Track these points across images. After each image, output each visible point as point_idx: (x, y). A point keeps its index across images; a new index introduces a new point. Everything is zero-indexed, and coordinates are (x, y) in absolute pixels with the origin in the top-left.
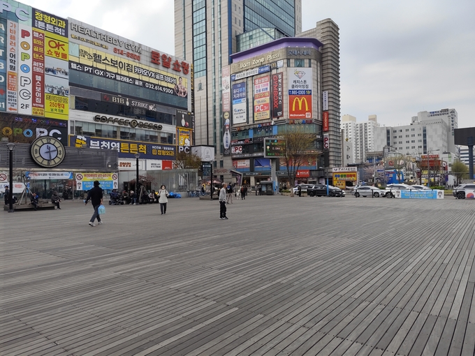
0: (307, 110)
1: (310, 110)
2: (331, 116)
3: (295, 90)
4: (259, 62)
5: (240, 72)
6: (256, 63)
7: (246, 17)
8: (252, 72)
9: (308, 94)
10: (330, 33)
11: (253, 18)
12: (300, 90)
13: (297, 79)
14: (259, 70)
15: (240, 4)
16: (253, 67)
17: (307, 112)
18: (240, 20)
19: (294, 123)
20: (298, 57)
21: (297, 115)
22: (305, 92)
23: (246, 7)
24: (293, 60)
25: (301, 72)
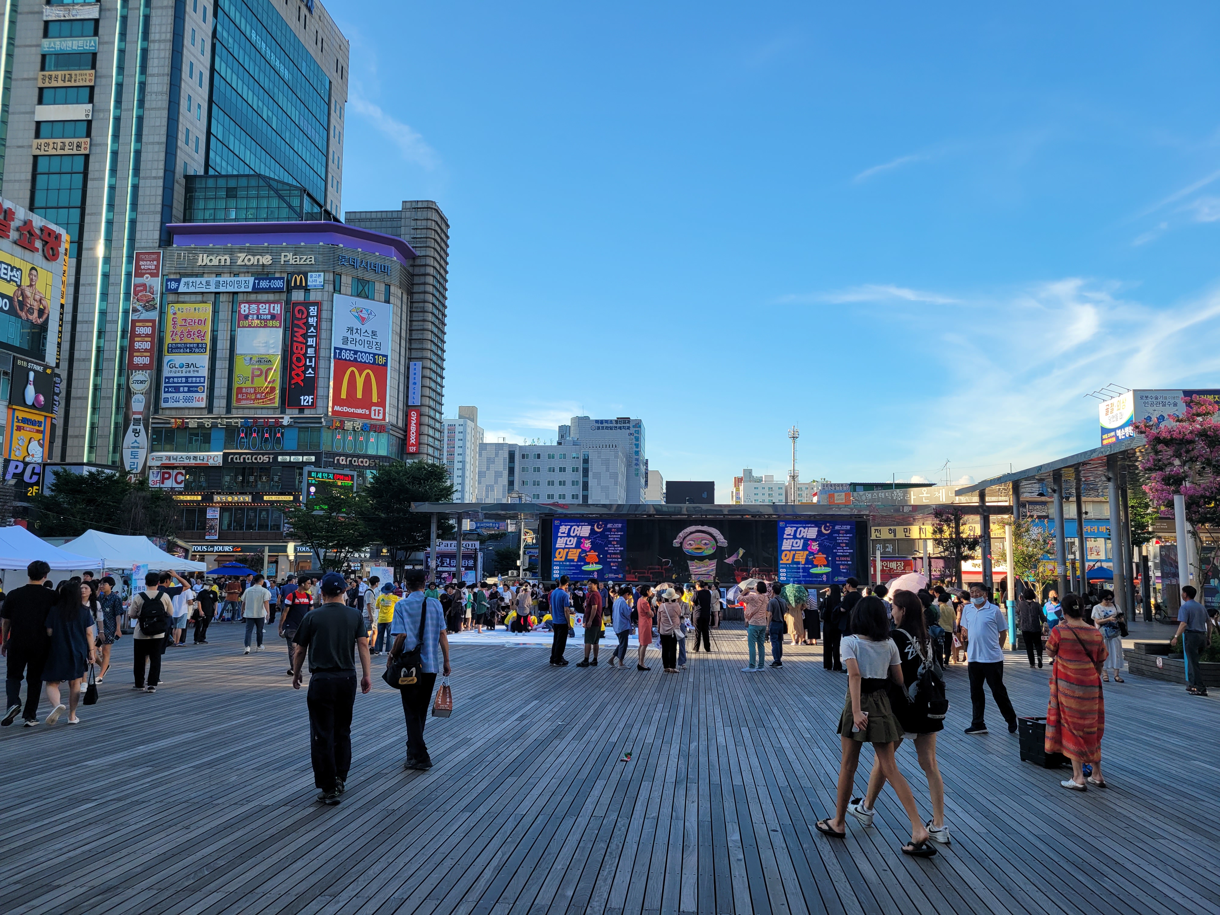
0: (375, 399)
1: (382, 403)
2: (425, 420)
3: (350, 350)
4: (256, 263)
5: (196, 275)
6: (248, 263)
7: (213, 130)
8: (232, 284)
9: (378, 364)
10: (433, 234)
11: (232, 138)
12: (361, 352)
13: (357, 324)
14: (254, 283)
15: (202, 98)
16: (236, 270)
17: (376, 405)
18: (197, 138)
19: (342, 428)
20: (360, 273)
21: (352, 410)
22: (374, 357)
23: (214, 107)
24: (349, 280)
25: (367, 311)
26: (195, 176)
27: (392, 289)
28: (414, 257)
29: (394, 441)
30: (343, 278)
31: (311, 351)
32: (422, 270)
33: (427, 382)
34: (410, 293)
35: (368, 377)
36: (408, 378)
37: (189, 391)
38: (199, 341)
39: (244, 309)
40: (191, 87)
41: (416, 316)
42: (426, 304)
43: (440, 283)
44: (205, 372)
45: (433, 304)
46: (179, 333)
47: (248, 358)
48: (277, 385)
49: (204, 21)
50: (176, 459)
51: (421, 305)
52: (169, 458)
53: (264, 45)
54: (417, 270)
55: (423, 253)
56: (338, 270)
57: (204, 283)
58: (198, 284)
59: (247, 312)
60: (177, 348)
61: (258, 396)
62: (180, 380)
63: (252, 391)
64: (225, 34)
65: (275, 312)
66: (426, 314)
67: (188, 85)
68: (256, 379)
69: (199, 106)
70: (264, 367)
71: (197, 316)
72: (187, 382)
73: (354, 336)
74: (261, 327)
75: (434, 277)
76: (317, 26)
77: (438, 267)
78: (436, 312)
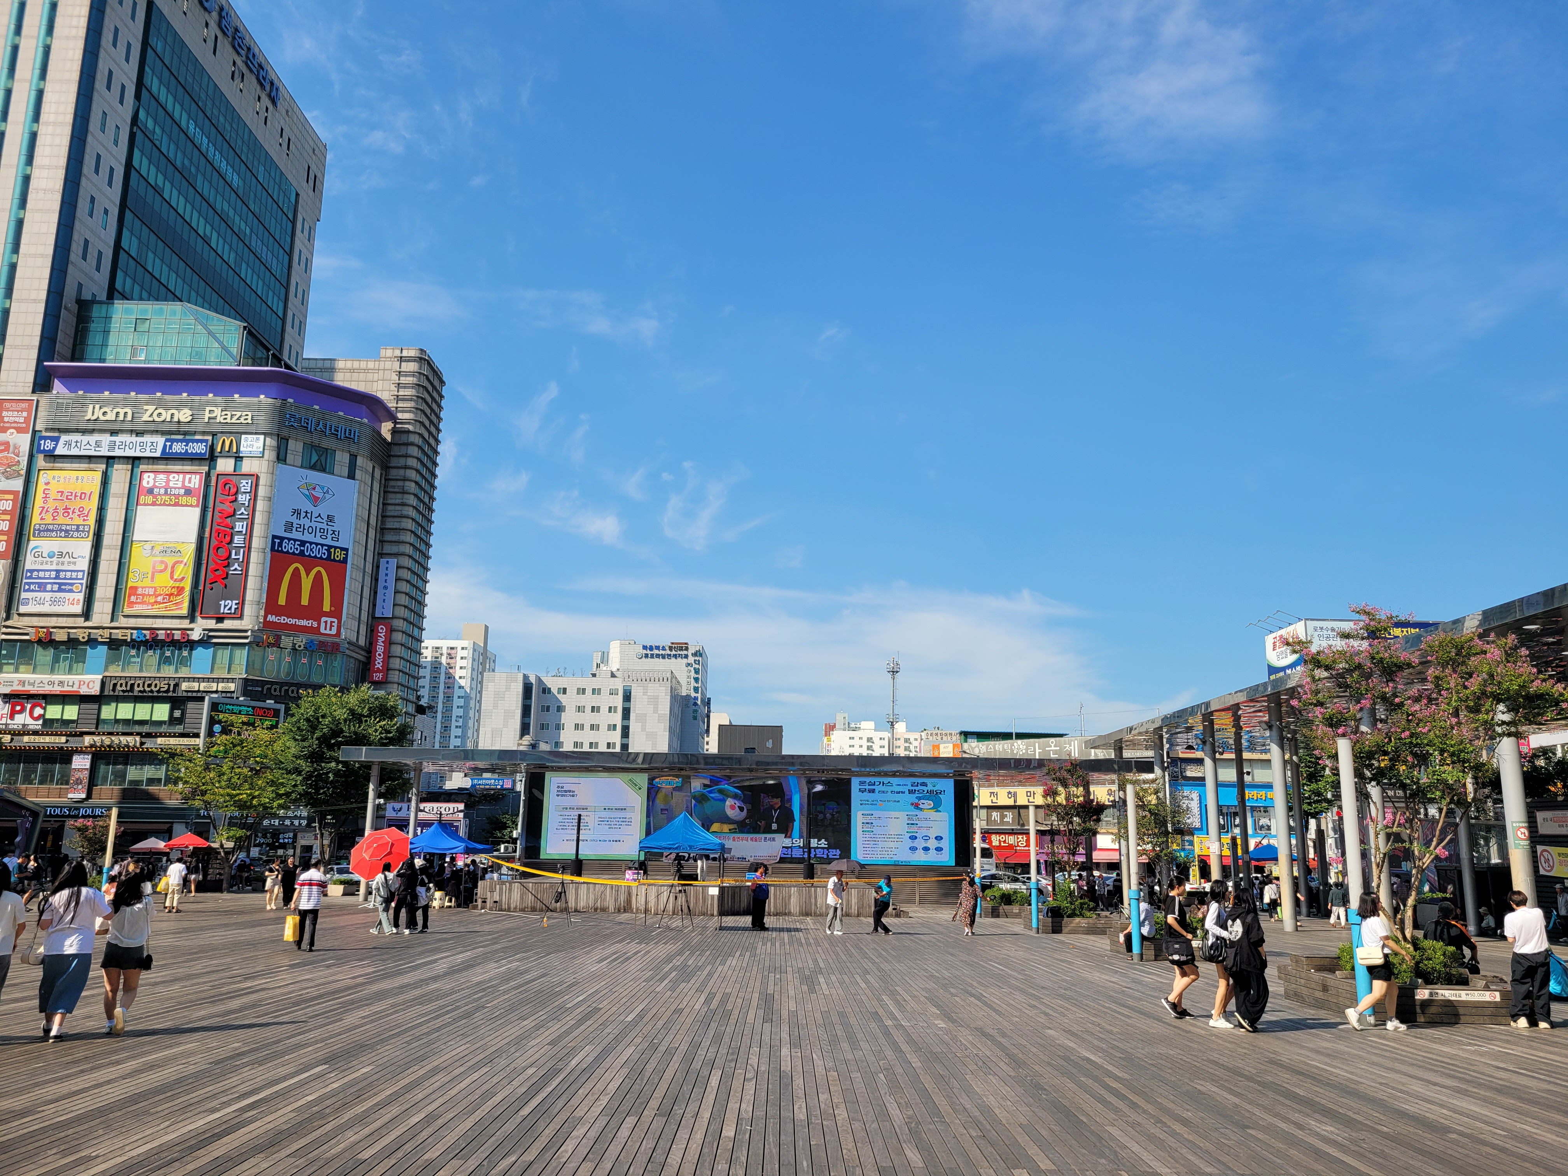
0: (327, 607)
1: (336, 613)
2: (398, 637)
3: (295, 540)
4: (168, 419)
5: (84, 432)
6: (157, 419)
7: (125, 244)
8: (132, 446)
9: (334, 560)
10: (420, 392)
11: (151, 255)
12: (311, 543)
13: (307, 506)
14: (165, 446)
15: (111, 200)
16: (140, 428)
17: (327, 614)
18: (100, 253)
19: (277, 644)
20: (315, 439)
21: (293, 621)
22: (328, 551)
23: (128, 215)
24: (300, 446)
25: (322, 488)
26: (93, 301)
27: (360, 461)
28: (394, 420)
29: (352, 665)
30: (292, 444)
31: (238, 540)
32: (403, 438)
33: (404, 587)
34: (386, 468)
35: (318, 577)
36: (377, 580)
37: (60, 590)
38: (78, 521)
39: (148, 480)
40: (95, 186)
41: (393, 499)
42: (407, 483)
43: (428, 456)
44: (84, 565)
45: (417, 483)
46: (51, 510)
47: (148, 546)
48: (187, 585)
49: (121, 102)
50: (33, 684)
51: (400, 483)
52: (22, 682)
53: (205, 140)
56: (285, 433)
57: (93, 443)
58: (86, 444)
59: (151, 485)
60: (48, 530)
61: (160, 599)
62: (47, 574)
63: (151, 592)
64: (150, 124)
65: (192, 485)
66: (406, 496)
67: (91, 182)
68: (157, 575)
69: (106, 212)
70: (170, 560)
71: (78, 489)
72: (57, 577)
73: (302, 522)
74: (170, 505)
75: (419, 447)
76: (282, 122)
77: (426, 435)
78: (422, 495)
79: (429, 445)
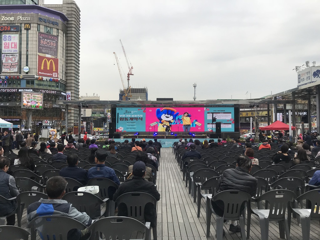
0: (54, 70)
2: (73, 78)
10: (74, 13)
19: (42, 80)
20: (47, 24)
24: (43, 27)
27: (60, 31)
28: (68, 21)
30: (41, 26)
32: (70, 26)
34: (66, 34)
35: (51, 62)
41: (69, 42)
42: (72, 38)
43: (77, 31)
51: (70, 38)
54: (69, 26)
55: (71, 19)
66: (72, 41)
75: (75, 28)
77: (76, 25)
78: (76, 41)
79: (77, 27)
